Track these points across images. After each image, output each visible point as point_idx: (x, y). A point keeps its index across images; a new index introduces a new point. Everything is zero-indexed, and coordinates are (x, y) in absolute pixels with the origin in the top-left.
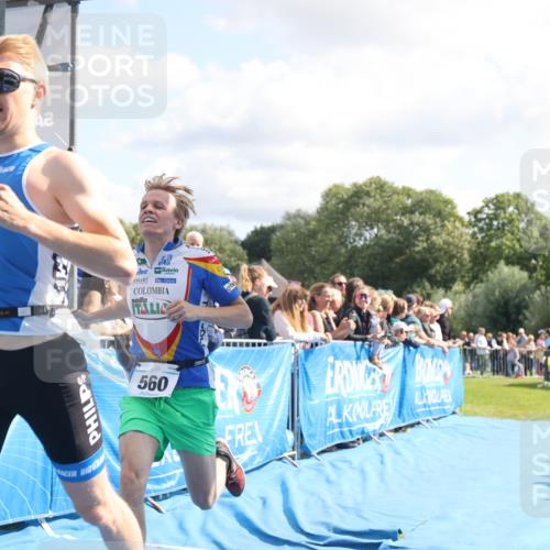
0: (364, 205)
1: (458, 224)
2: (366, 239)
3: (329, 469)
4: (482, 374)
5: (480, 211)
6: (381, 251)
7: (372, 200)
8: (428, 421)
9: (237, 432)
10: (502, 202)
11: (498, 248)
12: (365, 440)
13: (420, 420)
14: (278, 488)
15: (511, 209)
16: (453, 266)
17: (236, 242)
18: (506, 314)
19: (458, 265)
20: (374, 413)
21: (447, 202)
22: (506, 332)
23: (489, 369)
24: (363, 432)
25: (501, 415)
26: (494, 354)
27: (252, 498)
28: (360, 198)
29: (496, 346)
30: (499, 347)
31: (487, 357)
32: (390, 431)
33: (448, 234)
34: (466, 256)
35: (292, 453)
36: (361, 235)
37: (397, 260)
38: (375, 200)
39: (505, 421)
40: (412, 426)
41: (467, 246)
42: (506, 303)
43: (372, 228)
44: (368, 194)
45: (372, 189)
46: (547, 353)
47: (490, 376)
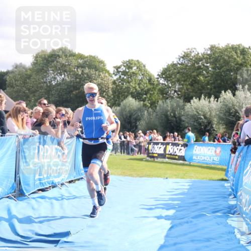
0: (57, 62)
1: (107, 75)
2: (58, 81)
4: (115, 153)
5: (119, 67)
6: (66, 87)
7: (61, 59)
10: (131, 64)
11: (128, 88)
12: (54, 187)
13: (83, 177)
15: (135, 68)
18: (130, 123)
21: (102, 62)
22: (129, 132)
23: (119, 151)
24: (53, 183)
25: (124, 174)
26: (122, 143)
29: (123, 139)
30: (125, 140)
31: (119, 144)
33: (102, 80)
34: (111, 92)
36: (55, 78)
37: (74, 93)
38: (63, 59)
39: (126, 177)
40: (79, 180)
41: (111, 86)
42: (130, 117)
43: (61, 75)
44: (59, 56)
45: (60, 53)
46: (149, 144)
47: (120, 154)
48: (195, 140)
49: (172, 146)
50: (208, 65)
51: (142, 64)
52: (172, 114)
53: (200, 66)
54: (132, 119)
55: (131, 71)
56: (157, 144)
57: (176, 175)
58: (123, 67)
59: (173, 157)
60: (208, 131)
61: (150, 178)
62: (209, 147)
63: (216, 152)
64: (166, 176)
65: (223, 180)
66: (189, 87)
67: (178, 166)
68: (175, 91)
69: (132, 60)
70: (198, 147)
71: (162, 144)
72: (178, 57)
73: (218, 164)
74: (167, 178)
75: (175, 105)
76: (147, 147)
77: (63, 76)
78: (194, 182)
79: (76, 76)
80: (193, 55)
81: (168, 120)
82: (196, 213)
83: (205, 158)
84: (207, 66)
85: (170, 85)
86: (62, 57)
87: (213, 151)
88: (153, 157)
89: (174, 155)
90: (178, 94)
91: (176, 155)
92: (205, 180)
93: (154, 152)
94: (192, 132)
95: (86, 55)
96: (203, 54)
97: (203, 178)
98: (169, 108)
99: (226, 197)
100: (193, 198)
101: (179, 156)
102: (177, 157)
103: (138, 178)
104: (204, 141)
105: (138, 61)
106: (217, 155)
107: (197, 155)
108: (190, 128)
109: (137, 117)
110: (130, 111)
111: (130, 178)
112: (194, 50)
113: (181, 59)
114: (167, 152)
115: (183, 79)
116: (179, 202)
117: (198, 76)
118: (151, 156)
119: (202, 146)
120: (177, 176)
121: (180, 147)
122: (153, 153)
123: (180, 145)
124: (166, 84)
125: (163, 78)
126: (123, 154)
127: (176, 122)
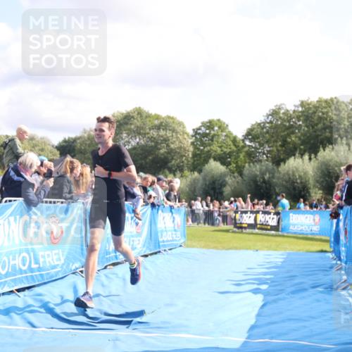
0: (131, 124)
1: (186, 136)
2: (132, 145)
3: (103, 278)
5: (199, 129)
6: (141, 152)
7: (135, 121)
8: (165, 250)
9: (46, 256)
10: (213, 124)
11: (209, 151)
13: (160, 250)
14: (72, 290)
15: (216, 128)
16: (183, 162)
17: (53, 146)
18: (214, 189)
19: (186, 162)
20: (133, 245)
21: (181, 124)
25: (208, 247)
27: (55, 297)
28: (128, 120)
32: (143, 256)
34: (190, 156)
35: (81, 269)
36: (129, 142)
37: (150, 158)
38: (138, 121)
39: (211, 250)
40: (156, 253)
41: (191, 150)
42: (214, 182)
43: (136, 139)
44: (133, 117)
45: (135, 115)
46: (236, 212)
47: (203, 225)
48: (289, 207)
49: (263, 215)
50: (301, 123)
51: (224, 123)
52: (262, 180)
53: (292, 125)
54: (216, 185)
55: (212, 132)
56: (246, 212)
57: (267, 247)
58: (203, 128)
59: (264, 227)
60: (303, 197)
61: (237, 251)
62: (306, 215)
63: (314, 220)
64: (257, 248)
65: (322, 251)
66: (280, 148)
67: (270, 238)
68: (264, 154)
69: (213, 120)
70: (294, 215)
71: (252, 212)
72: (265, 115)
73: (317, 234)
74: (257, 251)
75: (264, 168)
76: (233, 217)
77: (138, 140)
78: (289, 254)
79: (152, 139)
80: (282, 111)
81: (257, 186)
82: (293, 289)
83: (303, 227)
84: (300, 125)
85: (258, 147)
86: (137, 119)
87: (312, 219)
88: (241, 228)
89: (266, 225)
90: (267, 157)
91: (269, 225)
92: (301, 252)
93: (243, 222)
94: (286, 198)
95: (163, 116)
96: (294, 111)
97: (299, 250)
98: (258, 173)
99: (326, 270)
100: (288, 272)
101: (271, 226)
102: (269, 227)
103: (224, 251)
104: (299, 208)
105: (219, 120)
106: (316, 224)
107: (294, 225)
108: (284, 195)
109: (222, 182)
110: (213, 177)
111: (215, 251)
112: (283, 106)
113: (270, 117)
114: (258, 222)
115: (273, 139)
116: (272, 276)
117: (289, 135)
118: (240, 227)
119: (298, 214)
120: (269, 248)
121: (272, 216)
122: (241, 223)
123: (272, 214)
124: (254, 145)
125: (249, 139)
126: (207, 225)
127: (266, 188)
